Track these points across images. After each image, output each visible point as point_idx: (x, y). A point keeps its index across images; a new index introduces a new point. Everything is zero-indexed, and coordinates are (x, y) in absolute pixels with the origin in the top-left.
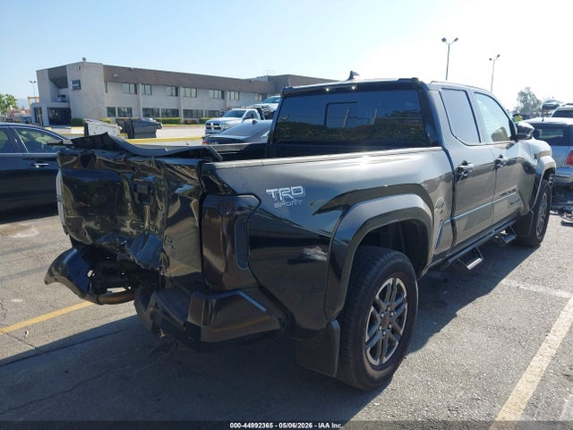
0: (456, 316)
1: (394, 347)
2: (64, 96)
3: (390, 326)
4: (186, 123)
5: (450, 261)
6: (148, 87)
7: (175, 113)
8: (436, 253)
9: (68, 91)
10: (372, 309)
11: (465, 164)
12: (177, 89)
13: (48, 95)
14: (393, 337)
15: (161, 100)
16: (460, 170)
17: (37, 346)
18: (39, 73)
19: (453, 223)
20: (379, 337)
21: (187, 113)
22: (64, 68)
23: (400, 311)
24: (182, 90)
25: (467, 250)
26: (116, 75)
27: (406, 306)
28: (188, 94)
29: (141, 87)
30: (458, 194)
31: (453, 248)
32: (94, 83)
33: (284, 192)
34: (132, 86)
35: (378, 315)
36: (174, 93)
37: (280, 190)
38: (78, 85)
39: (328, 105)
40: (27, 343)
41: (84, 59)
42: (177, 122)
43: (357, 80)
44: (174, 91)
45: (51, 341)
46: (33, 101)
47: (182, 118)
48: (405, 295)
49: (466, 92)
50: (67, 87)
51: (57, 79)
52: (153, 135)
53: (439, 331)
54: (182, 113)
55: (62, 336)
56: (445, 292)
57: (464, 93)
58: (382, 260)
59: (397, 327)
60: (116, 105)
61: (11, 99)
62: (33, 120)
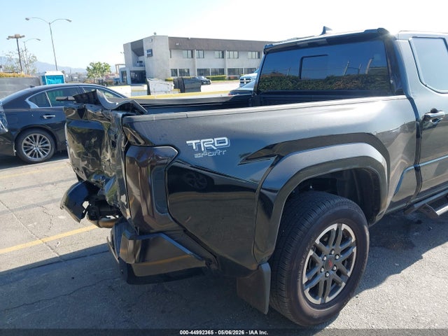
0: (422, 258)
1: (339, 287)
2: (141, 62)
3: (335, 268)
4: (229, 79)
5: (416, 206)
6: (201, 52)
7: (222, 71)
8: (395, 200)
9: (144, 58)
10: (311, 253)
11: (434, 111)
12: (223, 53)
13: (131, 62)
14: (338, 278)
15: (211, 62)
16: (426, 118)
17: (61, 254)
18: (125, 46)
19: (417, 169)
20: (320, 278)
21: (231, 71)
22: (141, 41)
23: (347, 255)
24: (227, 53)
25: (439, 195)
26: (178, 44)
27: (355, 250)
28: (231, 56)
29: (196, 52)
30: (424, 142)
31: (418, 194)
32: (162, 51)
33: (206, 143)
34: (190, 52)
35: (319, 259)
36: (221, 56)
37: (202, 141)
38: (151, 53)
39: (302, 58)
40: (56, 252)
41: (155, 34)
42: (223, 79)
43: (329, 34)
44: (221, 54)
45: (72, 251)
46: (121, 67)
47: (226, 75)
48: (353, 239)
49: (444, 39)
50: (143, 55)
51: (137, 49)
52: (198, 89)
53: (399, 272)
54: (226, 72)
55: (81, 248)
56: (415, 234)
57: (442, 41)
58: (323, 207)
59: (343, 268)
60: (178, 68)
61: (107, 65)
62: (121, 81)
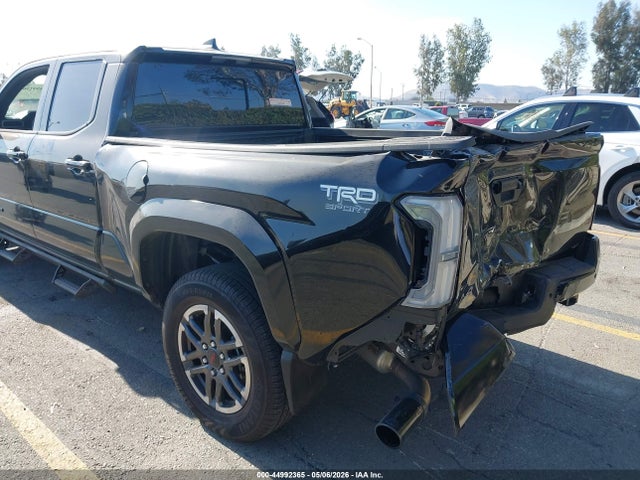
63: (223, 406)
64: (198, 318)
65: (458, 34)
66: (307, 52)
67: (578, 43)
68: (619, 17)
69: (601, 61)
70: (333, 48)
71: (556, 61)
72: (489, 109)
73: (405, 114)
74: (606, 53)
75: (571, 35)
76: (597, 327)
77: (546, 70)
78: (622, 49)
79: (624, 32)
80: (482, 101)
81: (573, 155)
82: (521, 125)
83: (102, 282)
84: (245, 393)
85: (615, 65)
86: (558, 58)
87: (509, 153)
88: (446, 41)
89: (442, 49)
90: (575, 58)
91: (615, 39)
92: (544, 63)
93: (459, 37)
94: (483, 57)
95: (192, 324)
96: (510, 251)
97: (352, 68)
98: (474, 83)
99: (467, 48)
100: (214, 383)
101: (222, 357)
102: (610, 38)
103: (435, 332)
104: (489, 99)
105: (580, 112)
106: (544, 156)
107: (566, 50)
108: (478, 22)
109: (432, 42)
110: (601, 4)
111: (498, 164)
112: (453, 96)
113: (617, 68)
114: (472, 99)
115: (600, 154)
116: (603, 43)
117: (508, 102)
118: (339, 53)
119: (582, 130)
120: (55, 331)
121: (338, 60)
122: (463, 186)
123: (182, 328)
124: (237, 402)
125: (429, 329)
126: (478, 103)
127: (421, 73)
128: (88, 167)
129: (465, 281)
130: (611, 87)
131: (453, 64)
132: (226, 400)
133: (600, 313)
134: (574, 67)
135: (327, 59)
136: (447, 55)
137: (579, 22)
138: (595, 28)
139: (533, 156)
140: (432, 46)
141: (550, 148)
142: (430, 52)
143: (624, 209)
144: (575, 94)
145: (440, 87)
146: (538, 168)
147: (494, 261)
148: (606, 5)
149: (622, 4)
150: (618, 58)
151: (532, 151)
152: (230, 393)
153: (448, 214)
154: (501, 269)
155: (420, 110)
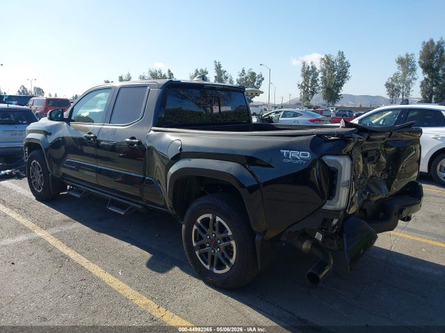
63: (218, 270)
64: (206, 221)
65: (328, 61)
66: (226, 73)
67: (410, 67)
68: (437, 51)
69: (426, 79)
70: (243, 71)
71: (395, 79)
72: (349, 111)
73: (295, 115)
74: (429, 74)
75: (405, 63)
76: (424, 241)
77: (388, 85)
78: (440, 72)
79: (441, 61)
80: (344, 105)
81: (405, 139)
82: (373, 122)
83: (140, 207)
84: (232, 261)
85: (436, 82)
86: (396, 77)
87: (371, 137)
88: (319, 66)
89: (317, 71)
90: (409, 77)
91: (435, 65)
92: (387, 80)
93: (328, 63)
94: (345, 77)
95: (201, 225)
96: (373, 188)
97: (255, 84)
98: (339, 94)
99: (334, 71)
100: (213, 257)
101: (219, 242)
102: (432, 65)
103: (337, 224)
104: (350, 104)
105: (411, 115)
106: (390, 139)
107: (401, 72)
108: (341, 54)
109: (310, 66)
110: (424, 42)
111: (366, 142)
112: (325, 102)
113: (437, 84)
114: (338, 105)
115: (421, 138)
116: (427, 68)
117: (363, 106)
118: (247, 74)
119: (410, 126)
120: (108, 236)
121: (247, 78)
122: (351, 151)
123: (195, 227)
124: (227, 266)
125: (335, 221)
126: (342, 107)
127: (302, 87)
128: (139, 143)
129: (352, 198)
130: (434, 96)
131: (324, 81)
132: (221, 266)
133: (426, 233)
134: (408, 84)
135: (239, 78)
136: (320, 75)
137: (410, 54)
138: (421, 58)
139: (384, 139)
140: (310, 69)
141: (393, 135)
142: (308, 73)
143: (442, 175)
144: (408, 104)
145: (315, 96)
146: (386, 145)
147: (365, 193)
148: (427, 43)
149: (438, 42)
150: (438, 78)
151: (384, 136)
152: (223, 261)
153: (345, 165)
154: (369, 197)
155: (305, 112)
